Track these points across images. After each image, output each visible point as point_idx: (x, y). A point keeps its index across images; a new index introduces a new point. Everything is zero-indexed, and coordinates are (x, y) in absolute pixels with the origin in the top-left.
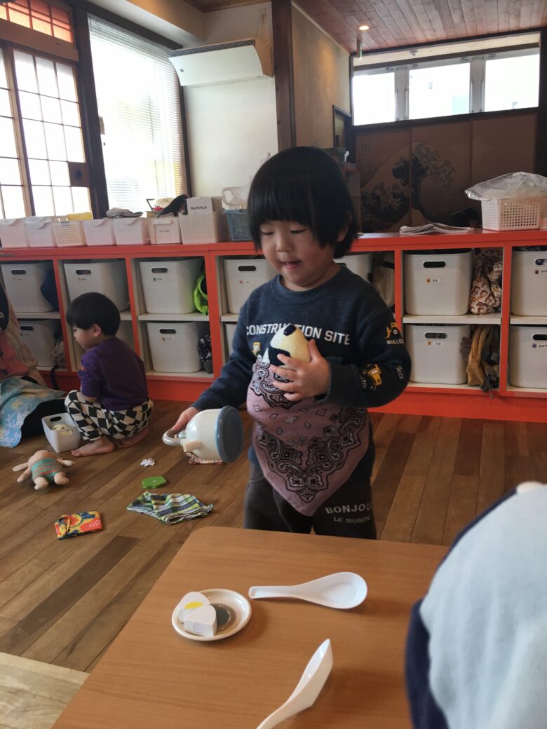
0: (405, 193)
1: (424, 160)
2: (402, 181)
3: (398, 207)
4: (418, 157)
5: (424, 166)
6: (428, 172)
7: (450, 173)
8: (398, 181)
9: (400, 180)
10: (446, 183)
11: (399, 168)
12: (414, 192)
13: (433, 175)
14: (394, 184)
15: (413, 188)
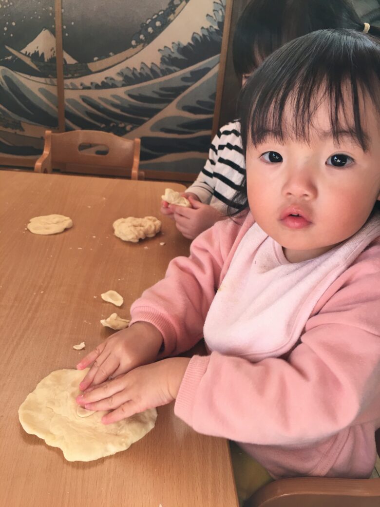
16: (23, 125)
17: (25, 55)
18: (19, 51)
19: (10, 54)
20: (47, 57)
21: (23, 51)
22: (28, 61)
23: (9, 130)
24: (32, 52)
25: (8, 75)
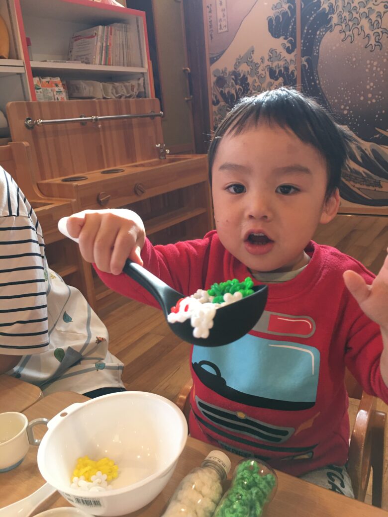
2: (285, 41)
5: (325, 6)
8: (279, 44)
11: (281, 16)
12: (306, 63)
13: (344, 25)
14: (271, 51)
15: (303, 57)
19: (379, 133)
23: (371, 188)
25: (375, 148)
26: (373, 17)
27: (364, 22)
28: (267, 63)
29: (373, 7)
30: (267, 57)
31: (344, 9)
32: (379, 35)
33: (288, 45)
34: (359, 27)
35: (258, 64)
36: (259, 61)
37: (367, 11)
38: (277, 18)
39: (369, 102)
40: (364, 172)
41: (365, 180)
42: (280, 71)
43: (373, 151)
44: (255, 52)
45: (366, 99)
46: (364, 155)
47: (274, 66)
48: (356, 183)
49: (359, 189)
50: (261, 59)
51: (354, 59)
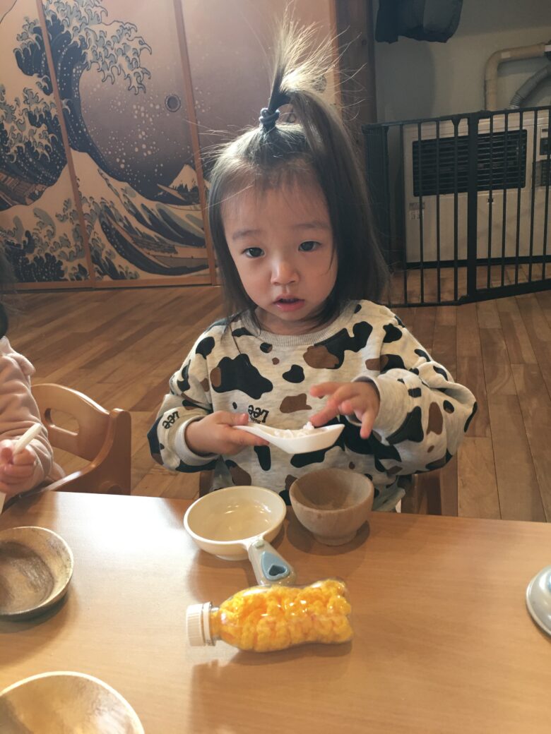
0: (54, 112)
1: (75, 23)
2: (40, 80)
3: (47, 147)
4: (60, 17)
5: (76, 39)
6: (90, 57)
7: (136, 53)
8: (32, 82)
9: (35, 78)
10: (135, 83)
11: (29, 49)
12: (67, 107)
13: (100, 63)
14: (25, 91)
15: (63, 99)
16: (176, 248)
17: (173, 189)
18: (167, 186)
19: (161, 190)
20: (189, 188)
21: (171, 186)
22: (175, 193)
23: (166, 254)
24: (178, 185)
25: (163, 208)
26: (130, 54)
27: (121, 60)
28: (23, 106)
29: (128, 43)
30: (22, 99)
31: (98, 43)
32: (140, 76)
33: (44, 84)
34: (117, 65)
35: (12, 106)
36: (14, 104)
37: (122, 47)
38: (25, 50)
39: (145, 154)
40: (156, 236)
41: (159, 246)
42: (41, 116)
43: (161, 211)
44: (6, 92)
45: (141, 150)
46: (152, 217)
47: (32, 110)
48: (150, 250)
49: (154, 256)
50: (16, 100)
51: (119, 104)
